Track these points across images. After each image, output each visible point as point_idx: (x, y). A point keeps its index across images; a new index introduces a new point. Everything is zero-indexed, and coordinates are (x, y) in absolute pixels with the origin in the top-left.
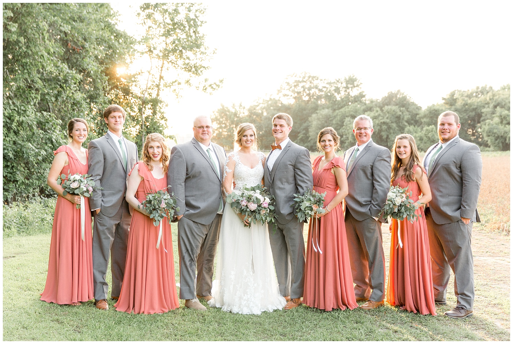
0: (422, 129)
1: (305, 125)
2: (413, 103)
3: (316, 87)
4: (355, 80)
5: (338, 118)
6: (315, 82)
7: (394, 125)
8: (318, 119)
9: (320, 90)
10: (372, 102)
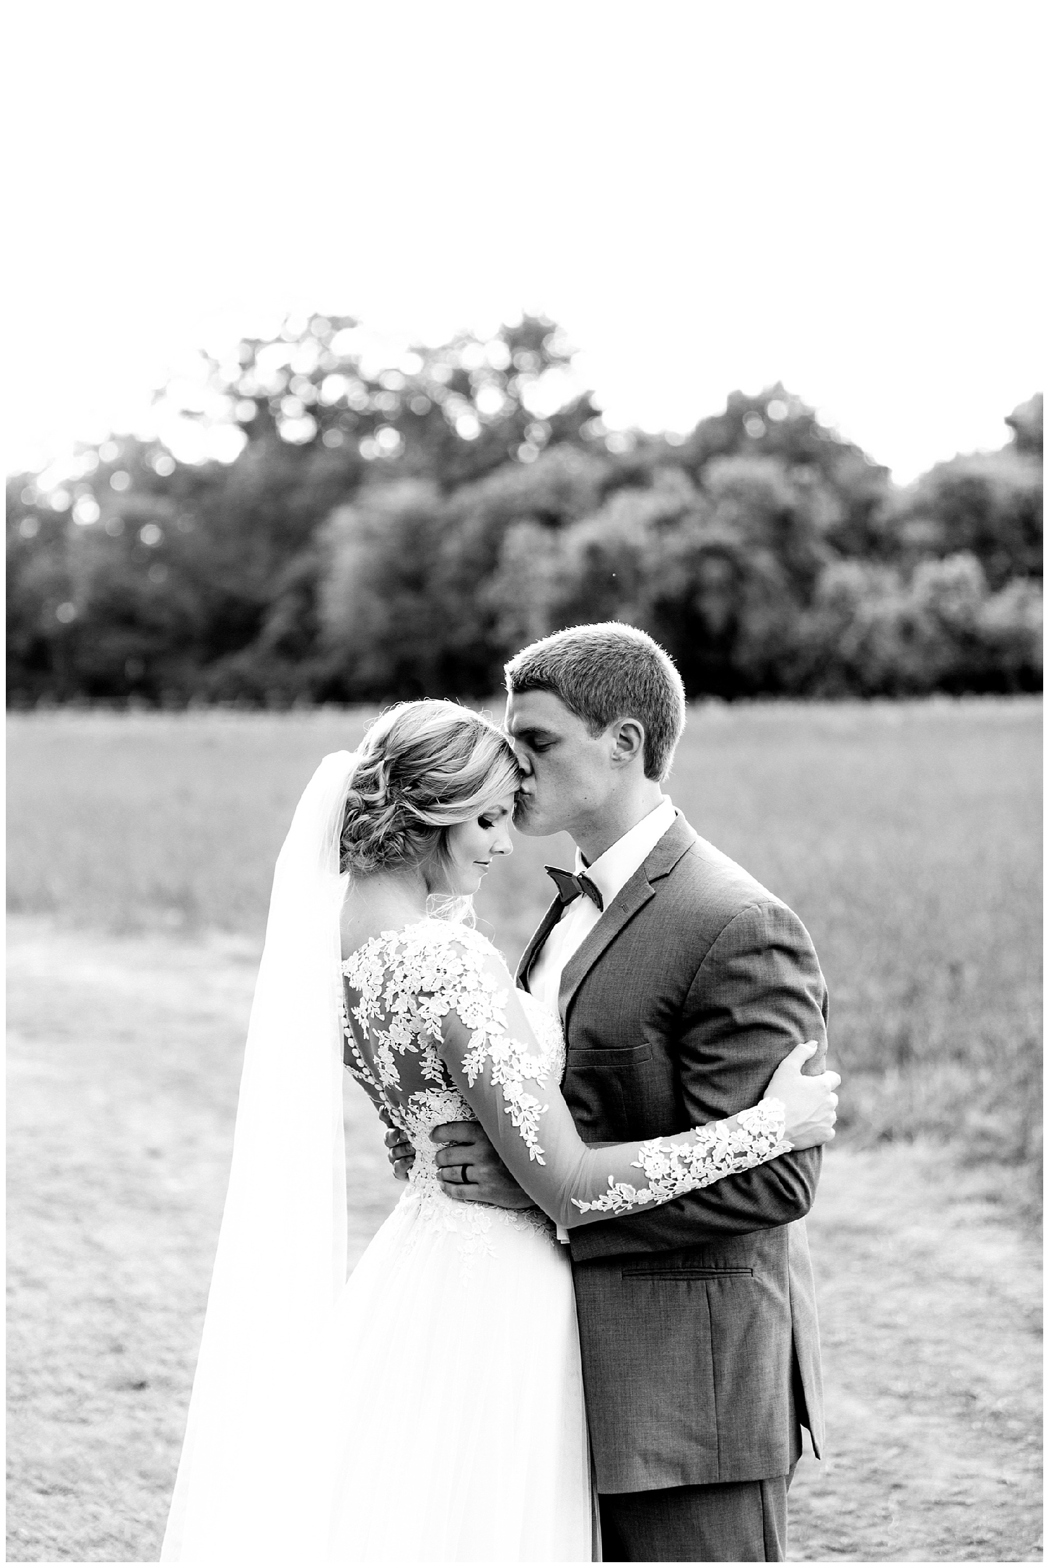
0: (907, 579)
1: (297, 566)
2: (848, 450)
3: (349, 370)
4: (550, 330)
5: (473, 527)
6: (343, 345)
7: (764, 561)
8: (368, 535)
9: (373, 387)
10: (641, 442)
